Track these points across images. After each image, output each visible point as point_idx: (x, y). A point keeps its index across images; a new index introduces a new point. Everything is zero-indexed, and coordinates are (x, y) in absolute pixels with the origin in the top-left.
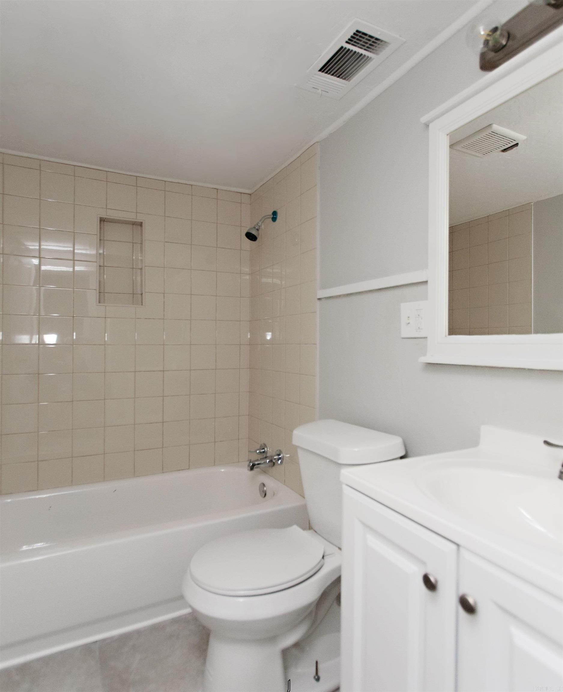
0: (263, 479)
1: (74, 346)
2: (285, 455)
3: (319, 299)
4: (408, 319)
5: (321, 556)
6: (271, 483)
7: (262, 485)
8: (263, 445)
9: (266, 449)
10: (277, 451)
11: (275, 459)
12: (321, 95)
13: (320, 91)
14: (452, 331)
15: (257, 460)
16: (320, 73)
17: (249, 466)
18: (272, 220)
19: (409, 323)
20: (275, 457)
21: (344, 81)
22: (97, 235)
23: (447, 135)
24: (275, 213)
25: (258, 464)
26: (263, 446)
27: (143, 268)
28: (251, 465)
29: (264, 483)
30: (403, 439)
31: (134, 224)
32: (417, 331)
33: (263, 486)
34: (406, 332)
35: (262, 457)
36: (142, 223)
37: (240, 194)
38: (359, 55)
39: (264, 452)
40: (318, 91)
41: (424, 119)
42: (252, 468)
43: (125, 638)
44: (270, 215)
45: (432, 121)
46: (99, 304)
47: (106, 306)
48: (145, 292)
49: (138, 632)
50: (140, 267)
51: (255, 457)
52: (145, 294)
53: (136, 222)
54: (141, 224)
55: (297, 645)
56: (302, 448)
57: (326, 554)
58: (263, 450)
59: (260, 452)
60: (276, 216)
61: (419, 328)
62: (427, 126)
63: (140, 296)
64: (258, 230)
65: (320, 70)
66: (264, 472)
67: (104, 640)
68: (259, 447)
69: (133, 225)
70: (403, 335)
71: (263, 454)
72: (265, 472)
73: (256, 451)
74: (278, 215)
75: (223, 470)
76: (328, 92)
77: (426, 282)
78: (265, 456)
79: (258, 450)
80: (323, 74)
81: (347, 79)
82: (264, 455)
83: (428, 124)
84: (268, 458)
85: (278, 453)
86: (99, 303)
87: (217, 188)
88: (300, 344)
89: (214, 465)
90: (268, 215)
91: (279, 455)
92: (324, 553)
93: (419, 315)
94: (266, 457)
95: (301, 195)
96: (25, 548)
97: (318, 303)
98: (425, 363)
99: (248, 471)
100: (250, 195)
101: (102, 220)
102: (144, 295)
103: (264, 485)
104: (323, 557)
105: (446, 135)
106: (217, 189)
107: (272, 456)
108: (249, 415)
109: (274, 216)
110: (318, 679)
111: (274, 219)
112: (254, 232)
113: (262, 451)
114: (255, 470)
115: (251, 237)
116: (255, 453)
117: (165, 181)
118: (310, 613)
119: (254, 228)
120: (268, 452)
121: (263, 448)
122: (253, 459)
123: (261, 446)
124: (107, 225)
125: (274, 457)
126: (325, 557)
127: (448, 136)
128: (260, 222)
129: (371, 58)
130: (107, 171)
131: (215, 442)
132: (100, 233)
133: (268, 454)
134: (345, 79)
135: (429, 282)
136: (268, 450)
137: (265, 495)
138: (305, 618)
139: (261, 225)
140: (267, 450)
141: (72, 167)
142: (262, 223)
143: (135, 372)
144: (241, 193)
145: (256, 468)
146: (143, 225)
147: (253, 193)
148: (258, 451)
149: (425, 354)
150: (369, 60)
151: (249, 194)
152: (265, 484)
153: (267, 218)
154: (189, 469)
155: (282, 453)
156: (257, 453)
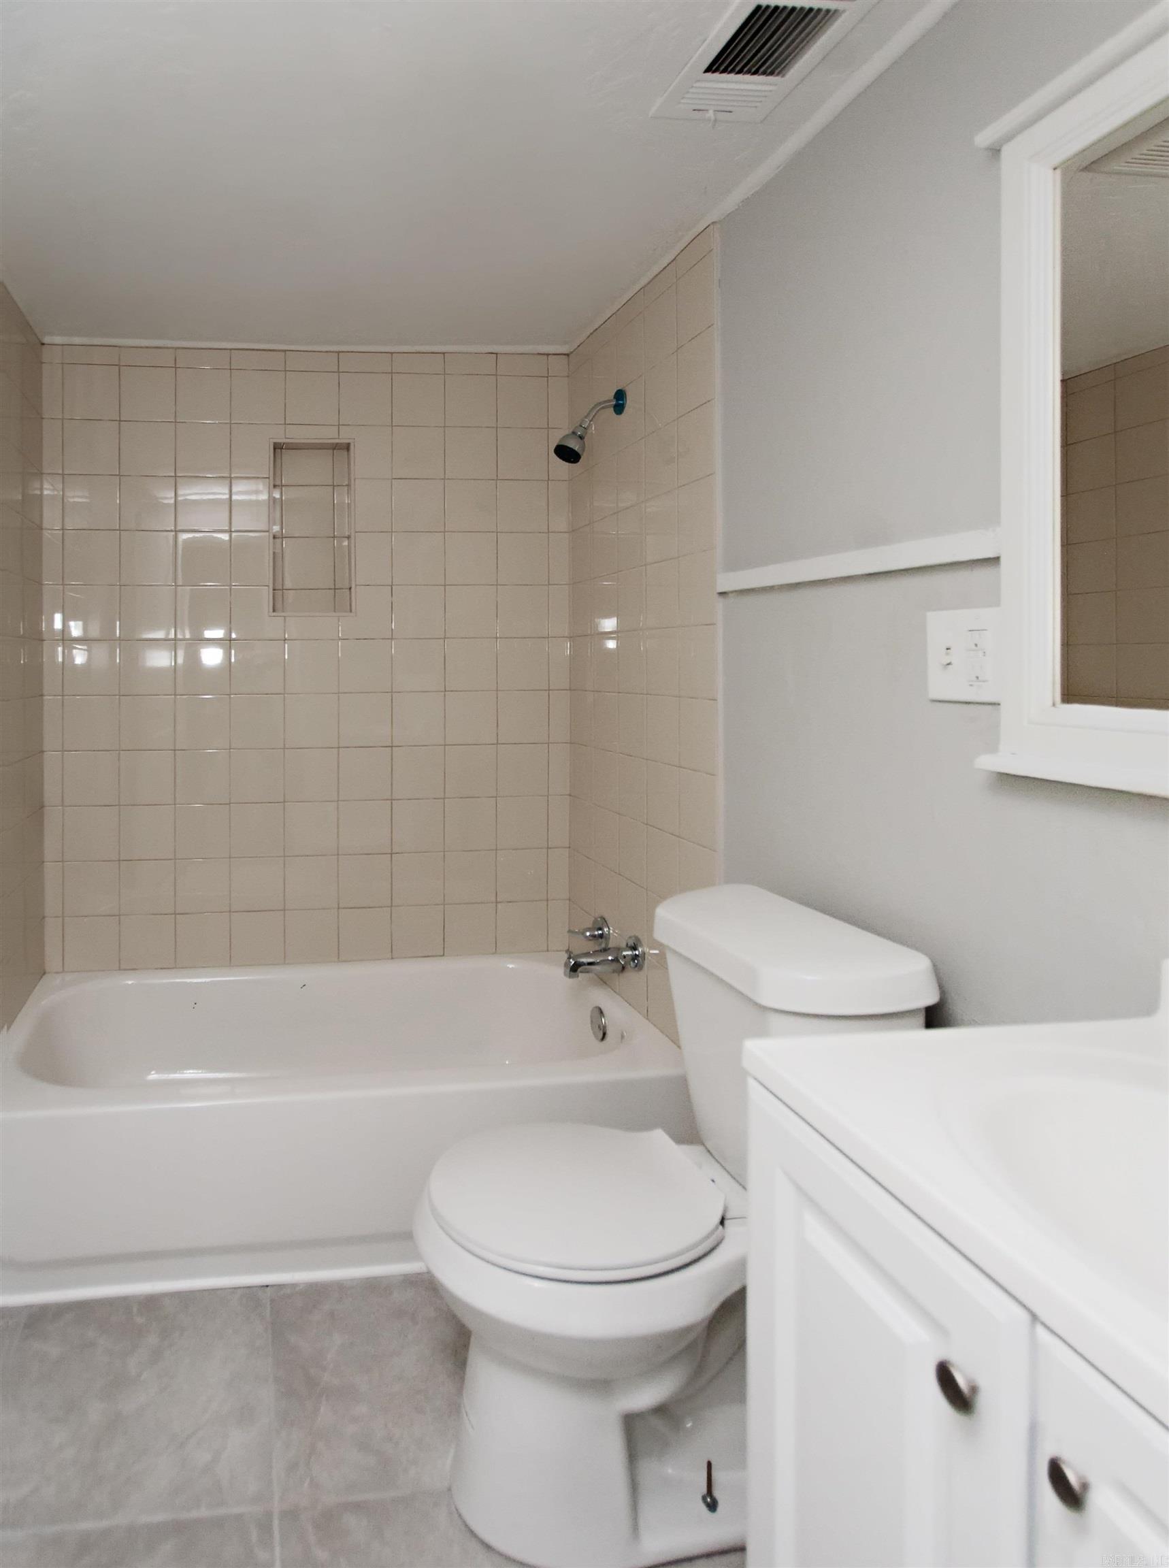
0: (601, 997)
1: (232, 696)
2: (646, 950)
3: (722, 594)
4: (947, 654)
5: (717, 1219)
6: (617, 1012)
7: (597, 1013)
8: (599, 919)
9: (606, 930)
10: (630, 937)
11: (625, 957)
12: (716, 120)
13: (711, 114)
14: (1071, 693)
15: (587, 954)
16: (709, 75)
17: (566, 965)
18: (615, 411)
19: (949, 664)
20: (625, 953)
21: (771, 79)
22: (269, 478)
23: (1055, 169)
24: (620, 395)
25: (590, 964)
26: (601, 923)
27: (352, 537)
28: (573, 962)
29: (600, 1006)
30: (932, 961)
31: (335, 447)
32: (971, 685)
33: (599, 1016)
34: (941, 685)
35: (597, 948)
36: (349, 444)
37: (546, 356)
38: (804, 13)
39: (601, 936)
40: (709, 115)
41: (984, 138)
42: (575, 969)
43: (317, 1292)
44: (609, 401)
45: (1009, 137)
46: (275, 614)
47: (285, 617)
48: (356, 585)
49: (340, 1288)
50: (347, 534)
51: (582, 946)
52: (356, 588)
53: (337, 444)
54: (347, 447)
55: (661, 1410)
56: (675, 952)
57: (728, 1216)
58: (600, 932)
59: (594, 936)
60: (623, 400)
61: (977, 678)
62: (995, 151)
63: (348, 591)
64: (581, 437)
65: (708, 70)
66: (603, 981)
67: (280, 1287)
68: (590, 925)
69: (334, 449)
70: (934, 694)
71: (600, 940)
72: (605, 983)
73: (583, 933)
74: (628, 398)
75: (511, 966)
76: (731, 112)
77: (995, 561)
78: (603, 946)
79: (589, 929)
80: (717, 75)
81: (777, 71)
82: (600, 945)
83: (998, 148)
84: (609, 951)
85: (631, 943)
86: (274, 611)
87: (496, 352)
88: (680, 697)
89: (495, 953)
90: (605, 402)
91: (634, 948)
92: (725, 1210)
93: (976, 645)
94: (605, 950)
95: (676, 351)
96: (153, 1076)
97: (720, 604)
98: (993, 772)
99: (565, 978)
100: (568, 355)
101: (278, 448)
102: (353, 590)
103: (601, 1012)
104: (722, 1222)
105: (1051, 171)
106: (497, 354)
107: (619, 949)
108: (569, 847)
109: (619, 402)
110: (712, 1506)
111: (619, 408)
112: (573, 444)
113: (596, 933)
114: (582, 976)
115: (567, 454)
116: (581, 937)
117: (392, 353)
118: (690, 1347)
119: (574, 433)
120: (611, 935)
121: (598, 926)
122: (576, 952)
123: (595, 921)
124: (287, 456)
125: (622, 952)
126: (727, 1222)
127: (1058, 171)
128: (587, 420)
129: (836, 11)
130: (285, 351)
131: (497, 902)
132: (274, 474)
133: (611, 941)
134: (772, 73)
135: (1002, 560)
136: (611, 931)
137: (604, 1034)
138: (674, 1358)
139: (588, 426)
140: (609, 932)
141: (229, 351)
142: (591, 421)
143: (339, 748)
144: (548, 355)
145: (581, 972)
146: (352, 447)
147: (572, 352)
148: (588, 934)
149: (993, 748)
150: (831, 17)
151: (565, 354)
152: (602, 1008)
153: (603, 408)
154: (443, 955)
155: (642, 946)
156: (587, 937)
